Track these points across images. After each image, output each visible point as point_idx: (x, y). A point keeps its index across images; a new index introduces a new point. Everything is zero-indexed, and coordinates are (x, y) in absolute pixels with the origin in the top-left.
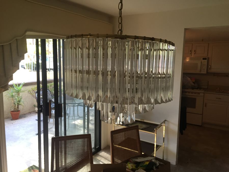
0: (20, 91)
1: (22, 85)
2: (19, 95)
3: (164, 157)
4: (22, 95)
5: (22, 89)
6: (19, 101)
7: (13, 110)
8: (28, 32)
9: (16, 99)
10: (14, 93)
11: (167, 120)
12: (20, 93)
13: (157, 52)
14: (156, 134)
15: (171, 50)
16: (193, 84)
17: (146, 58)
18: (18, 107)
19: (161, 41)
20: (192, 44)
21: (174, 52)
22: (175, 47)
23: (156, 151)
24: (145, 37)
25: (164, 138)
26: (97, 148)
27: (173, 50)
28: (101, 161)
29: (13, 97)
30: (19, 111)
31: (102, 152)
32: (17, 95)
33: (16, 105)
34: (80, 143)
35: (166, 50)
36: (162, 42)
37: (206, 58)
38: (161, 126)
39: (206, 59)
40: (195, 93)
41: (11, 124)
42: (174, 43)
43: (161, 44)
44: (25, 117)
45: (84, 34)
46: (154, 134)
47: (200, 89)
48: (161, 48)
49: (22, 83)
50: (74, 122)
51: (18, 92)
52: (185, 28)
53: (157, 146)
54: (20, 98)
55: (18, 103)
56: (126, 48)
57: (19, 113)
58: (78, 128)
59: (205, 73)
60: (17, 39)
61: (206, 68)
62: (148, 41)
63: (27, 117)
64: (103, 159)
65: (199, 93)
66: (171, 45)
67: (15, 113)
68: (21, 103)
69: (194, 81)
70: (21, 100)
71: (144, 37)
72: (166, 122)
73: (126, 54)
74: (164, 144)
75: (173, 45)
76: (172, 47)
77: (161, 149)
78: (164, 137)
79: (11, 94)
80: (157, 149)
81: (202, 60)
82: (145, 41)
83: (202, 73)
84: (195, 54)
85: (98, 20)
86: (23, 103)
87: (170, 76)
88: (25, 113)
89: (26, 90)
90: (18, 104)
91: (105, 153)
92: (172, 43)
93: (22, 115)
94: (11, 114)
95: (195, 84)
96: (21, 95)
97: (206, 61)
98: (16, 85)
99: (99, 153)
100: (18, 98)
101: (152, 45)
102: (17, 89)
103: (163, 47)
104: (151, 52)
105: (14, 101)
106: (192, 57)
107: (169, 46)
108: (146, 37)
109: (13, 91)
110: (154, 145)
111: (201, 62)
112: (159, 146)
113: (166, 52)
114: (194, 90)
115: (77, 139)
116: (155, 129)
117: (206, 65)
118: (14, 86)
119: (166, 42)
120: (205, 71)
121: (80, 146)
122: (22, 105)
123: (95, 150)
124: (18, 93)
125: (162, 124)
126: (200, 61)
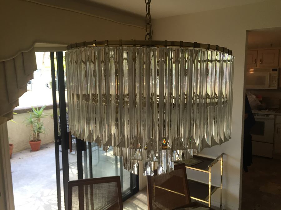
0: (41, 115)
1: (43, 109)
2: (39, 121)
3: (223, 203)
4: (43, 121)
5: (43, 113)
6: (40, 129)
7: (32, 139)
8: (37, 44)
9: (36, 126)
10: (34, 119)
11: (225, 153)
12: (41, 118)
13: (202, 64)
14: (210, 173)
15: (225, 61)
16: (260, 104)
17: (186, 75)
18: (38, 136)
19: (209, 47)
20: (258, 51)
21: (231, 63)
22: (232, 57)
23: (211, 195)
24: (182, 42)
25: (222, 176)
26: (133, 188)
27: (229, 61)
28: (139, 206)
29: (32, 124)
30: (40, 140)
31: (140, 194)
32: (37, 121)
33: (35, 133)
34: (106, 188)
35: (218, 61)
36: (212, 49)
37: (277, 69)
38: (218, 160)
39: (277, 71)
40: (263, 115)
41: (30, 157)
42: (230, 50)
43: (210, 52)
44: (47, 148)
45: (87, 41)
46: (208, 172)
47: (270, 109)
48: (209, 58)
49: (44, 106)
50: (105, 154)
51: (38, 117)
52: (247, 30)
53: (213, 188)
54: (41, 124)
55: (39, 130)
56: (152, 60)
57: (40, 143)
58: (111, 161)
59: (276, 88)
60: (22, 53)
61: (277, 83)
62: (187, 48)
63: (50, 147)
64: (142, 203)
65: (268, 115)
66: (226, 53)
67: (35, 142)
68: (42, 130)
69: (261, 99)
70: (42, 127)
71: (180, 41)
72: (223, 155)
73: (152, 70)
74: (221, 185)
75: (230, 53)
76: (227, 57)
77: (218, 192)
78: (222, 174)
79: (30, 120)
80: (212, 192)
81: (272, 71)
82: (182, 48)
83: (271, 88)
84: (261, 64)
85: (130, 25)
86: (44, 130)
87: (227, 100)
88: (47, 143)
89: (47, 114)
90: (39, 132)
91: (143, 195)
92: (229, 50)
93: (44, 145)
94: (29, 144)
95: (262, 103)
96: (41, 121)
97: (277, 72)
98: (36, 109)
99: (136, 195)
100: (38, 125)
101: (194, 55)
102: (37, 113)
103: (213, 57)
104: (194, 65)
105: (34, 129)
106: (257, 67)
107: (222, 55)
108: (184, 41)
109: (32, 116)
110: (208, 185)
111: (270, 75)
112: (215, 188)
113: (218, 64)
114: (262, 110)
115: (102, 183)
116: (209, 166)
117: (277, 78)
118: (34, 111)
119: (217, 48)
120: (276, 85)
121: (106, 192)
122: (43, 133)
123: (131, 191)
124: (39, 119)
125: (219, 159)
126: (269, 73)
